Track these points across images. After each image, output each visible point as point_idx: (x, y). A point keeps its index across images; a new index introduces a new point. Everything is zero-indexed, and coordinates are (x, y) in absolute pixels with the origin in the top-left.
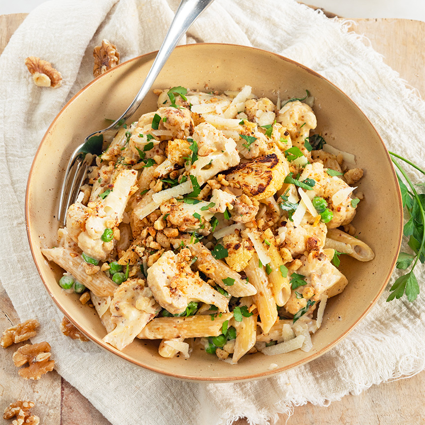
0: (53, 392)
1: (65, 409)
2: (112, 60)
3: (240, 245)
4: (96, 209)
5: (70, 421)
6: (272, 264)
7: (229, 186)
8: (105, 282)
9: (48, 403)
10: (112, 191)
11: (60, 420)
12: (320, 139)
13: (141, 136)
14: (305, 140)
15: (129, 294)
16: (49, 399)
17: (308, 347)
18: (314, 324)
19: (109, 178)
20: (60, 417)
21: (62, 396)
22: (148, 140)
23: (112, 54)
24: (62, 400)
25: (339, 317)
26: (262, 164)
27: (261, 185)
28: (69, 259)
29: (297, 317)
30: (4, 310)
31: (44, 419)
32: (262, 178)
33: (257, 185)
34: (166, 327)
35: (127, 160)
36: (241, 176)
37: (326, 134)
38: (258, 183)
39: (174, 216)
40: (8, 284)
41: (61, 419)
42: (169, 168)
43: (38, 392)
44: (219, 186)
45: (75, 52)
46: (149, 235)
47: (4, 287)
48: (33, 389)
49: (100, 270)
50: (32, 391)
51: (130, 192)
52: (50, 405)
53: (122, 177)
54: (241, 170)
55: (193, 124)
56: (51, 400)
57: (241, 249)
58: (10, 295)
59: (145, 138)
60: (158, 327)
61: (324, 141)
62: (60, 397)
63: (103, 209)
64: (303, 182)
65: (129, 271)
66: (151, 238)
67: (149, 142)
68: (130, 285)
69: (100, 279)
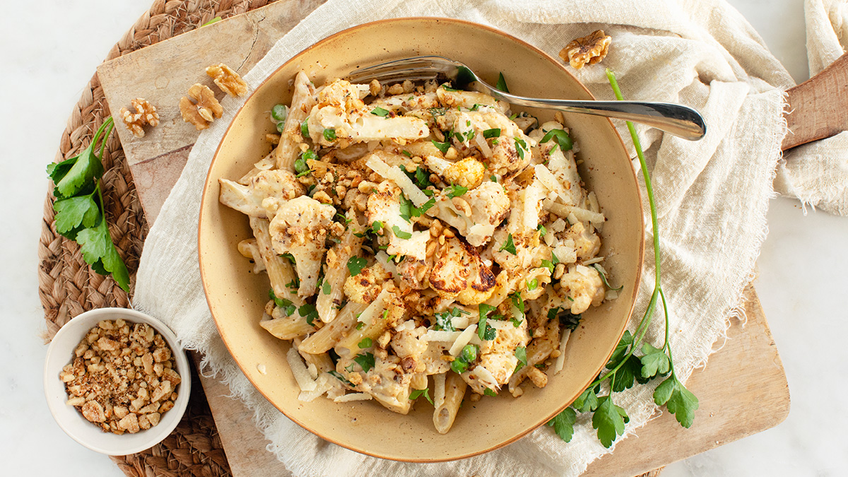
0: (180, 139)
1: (167, 158)
2: (584, 57)
3: (367, 286)
4: (354, 110)
5: (154, 168)
6: (366, 327)
7: (441, 246)
8: (289, 154)
9: (166, 139)
10: (387, 118)
11: (153, 157)
12: (576, 323)
13: (468, 123)
14: (558, 308)
15: (277, 187)
16: (171, 138)
17: (306, 398)
18: (337, 394)
19: (415, 108)
20: (155, 156)
21: (179, 150)
22: (465, 134)
23: (591, 54)
24: (174, 152)
25: (355, 419)
26: (478, 273)
27: (443, 282)
28: (298, 105)
29: (335, 373)
30: (252, 54)
31: (147, 141)
32: (454, 281)
33: (442, 278)
34: (264, 238)
35: (440, 119)
36: (455, 255)
37: (583, 327)
38: (445, 280)
39: (374, 199)
40: (281, 46)
41: (153, 159)
42: (438, 171)
43: (174, 124)
44: (435, 234)
45: (582, 12)
46: (351, 179)
47: (277, 44)
48: (176, 118)
49: (298, 143)
50: (173, 117)
51: (394, 138)
52: (165, 141)
53: (410, 123)
54: (466, 252)
55: (517, 175)
56: (171, 141)
57: (363, 288)
58: (269, 53)
59: (467, 129)
60: (261, 229)
61: (575, 328)
62: (176, 148)
63: (359, 117)
64: (488, 325)
65: (304, 175)
66: (348, 183)
67: (463, 136)
68: (286, 184)
69: (290, 148)
